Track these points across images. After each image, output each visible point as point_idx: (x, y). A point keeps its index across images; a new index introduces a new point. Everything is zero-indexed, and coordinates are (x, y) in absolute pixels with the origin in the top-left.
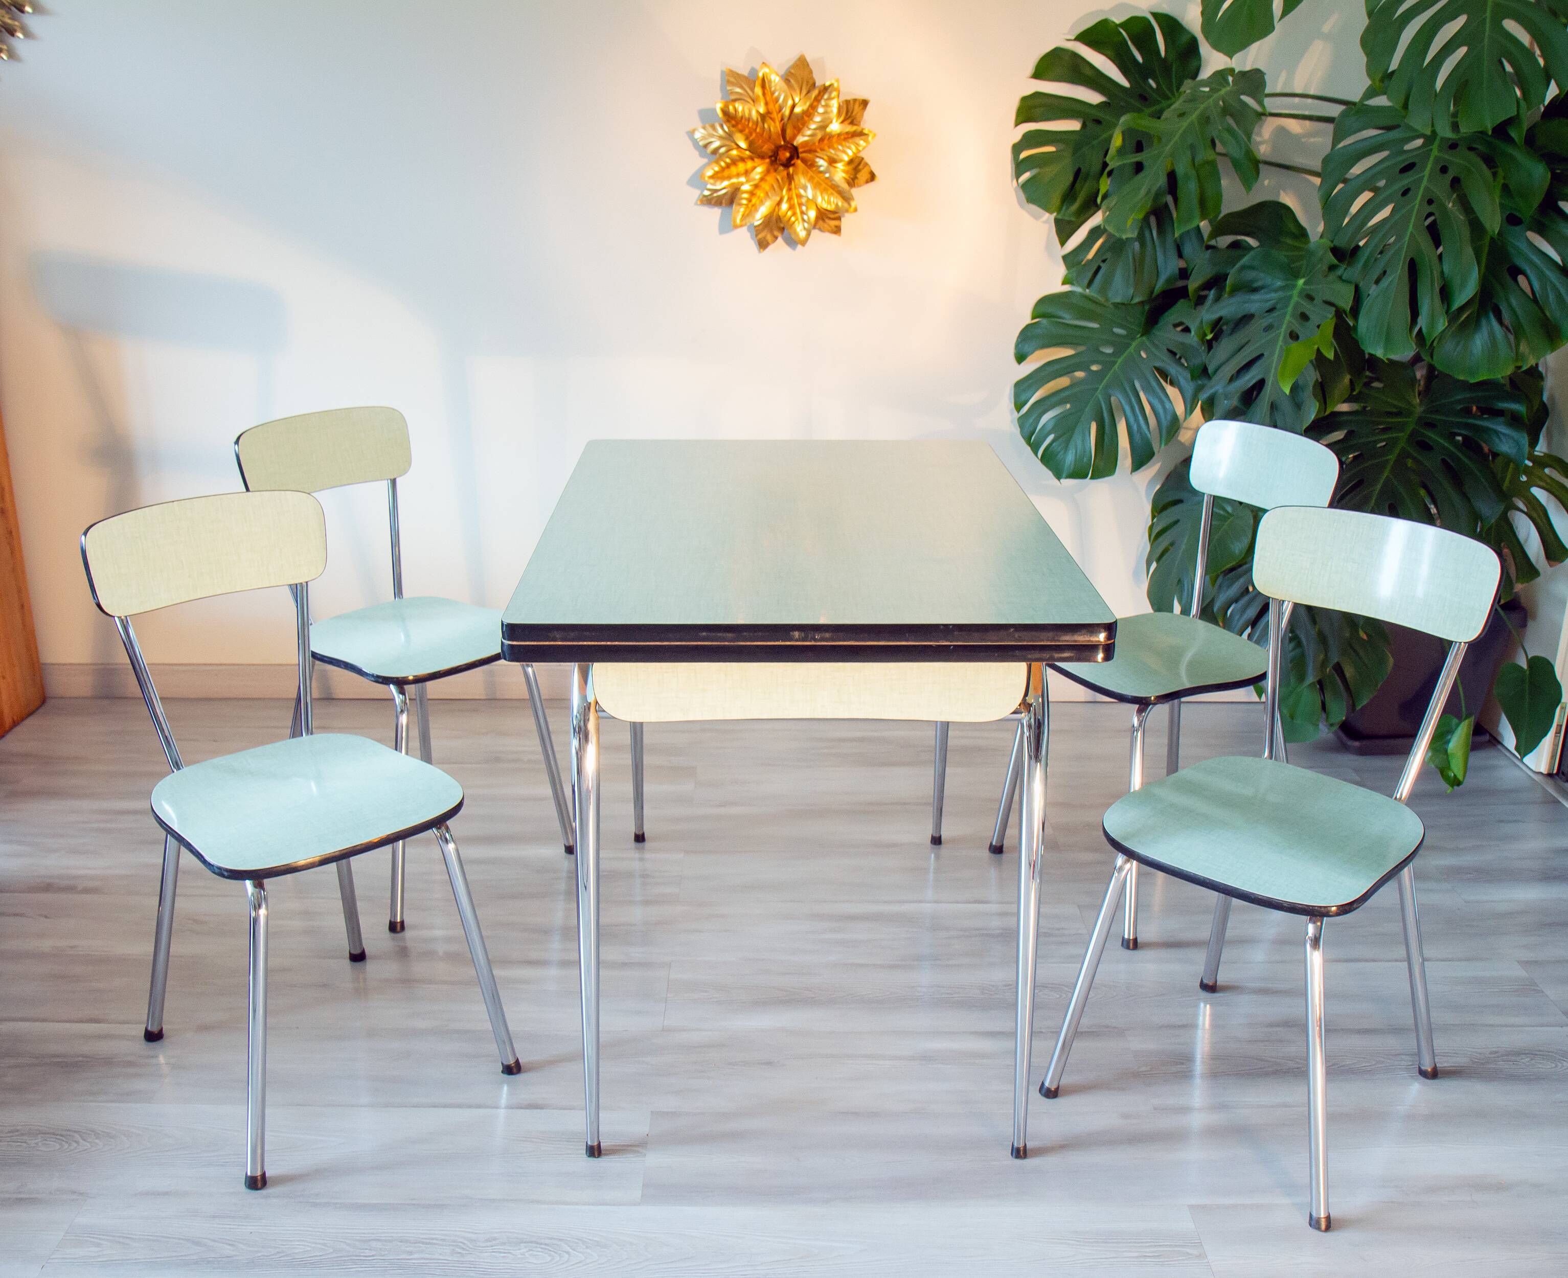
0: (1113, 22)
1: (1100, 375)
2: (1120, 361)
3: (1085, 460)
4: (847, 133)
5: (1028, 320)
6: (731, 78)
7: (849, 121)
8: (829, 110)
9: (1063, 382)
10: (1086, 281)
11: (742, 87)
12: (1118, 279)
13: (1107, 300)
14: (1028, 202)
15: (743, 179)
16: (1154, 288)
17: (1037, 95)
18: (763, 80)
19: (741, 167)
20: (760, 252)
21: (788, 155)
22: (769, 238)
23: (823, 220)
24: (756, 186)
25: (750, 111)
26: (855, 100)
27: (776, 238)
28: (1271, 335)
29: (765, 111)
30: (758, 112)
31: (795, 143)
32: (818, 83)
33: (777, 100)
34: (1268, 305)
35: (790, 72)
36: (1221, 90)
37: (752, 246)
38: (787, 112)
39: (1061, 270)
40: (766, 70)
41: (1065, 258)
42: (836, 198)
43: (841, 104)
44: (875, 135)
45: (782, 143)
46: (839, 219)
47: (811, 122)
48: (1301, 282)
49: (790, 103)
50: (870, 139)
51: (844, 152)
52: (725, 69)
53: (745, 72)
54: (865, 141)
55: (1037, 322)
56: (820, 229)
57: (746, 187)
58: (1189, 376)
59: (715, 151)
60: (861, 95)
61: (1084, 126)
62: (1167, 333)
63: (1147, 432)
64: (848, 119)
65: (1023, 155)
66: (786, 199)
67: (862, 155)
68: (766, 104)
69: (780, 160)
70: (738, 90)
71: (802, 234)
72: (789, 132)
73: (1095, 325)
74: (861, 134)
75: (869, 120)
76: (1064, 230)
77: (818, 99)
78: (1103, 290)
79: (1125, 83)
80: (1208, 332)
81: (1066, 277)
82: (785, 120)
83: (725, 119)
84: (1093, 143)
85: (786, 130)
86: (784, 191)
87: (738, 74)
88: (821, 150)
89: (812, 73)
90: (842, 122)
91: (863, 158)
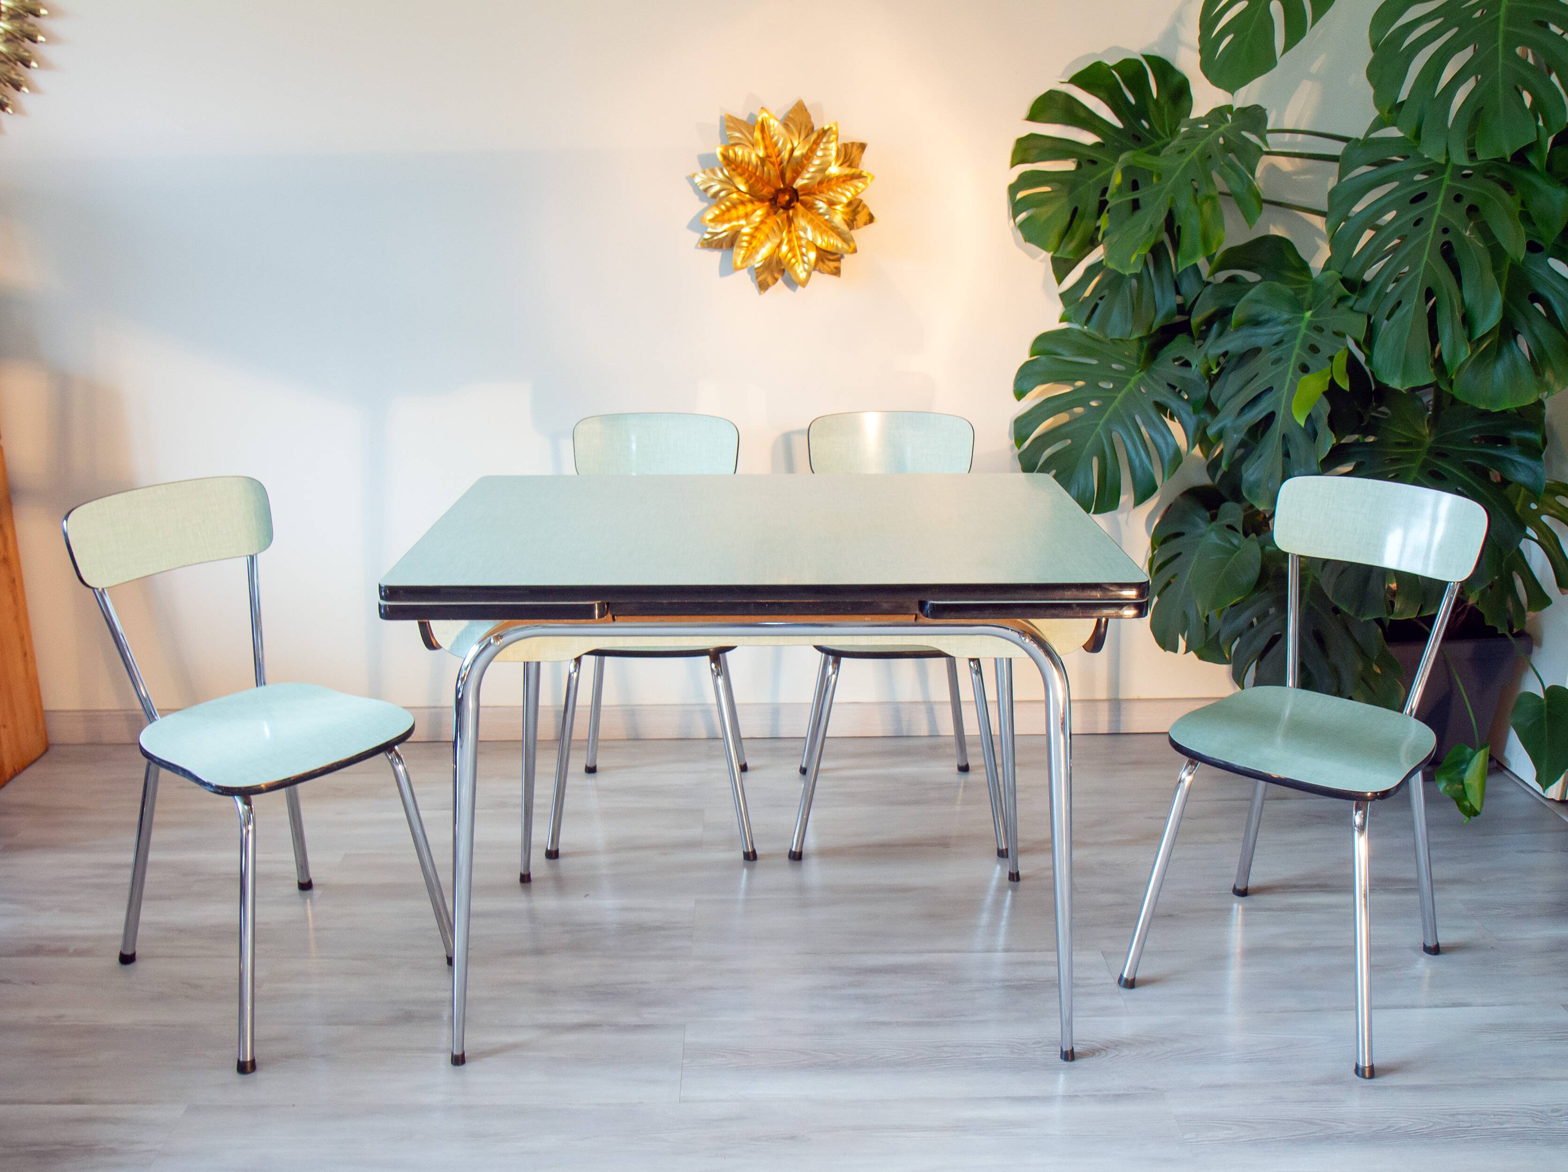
0: (1106, 64)
1: (1100, 410)
2: (1120, 396)
3: (1088, 494)
4: (846, 175)
5: (1026, 358)
6: (730, 123)
7: (848, 164)
8: (828, 153)
9: (1063, 418)
10: (1084, 319)
11: (741, 132)
12: (1116, 316)
13: (1106, 336)
14: (1025, 241)
15: (743, 222)
16: (1153, 322)
17: (1032, 137)
18: (762, 124)
19: (741, 210)
20: (760, 294)
21: (787, 197)
22: (770, 280)
23: (823, 262)
24: (757, 229)
25: (750, 155)
26: (853, 144)
27: (776, 280)
28: (1280, 368)
29: (765, 155)
30: (757, 156)
31: (795, 186)
32: (817, 128)
33: (776, 144)
34: (1276, 338)
35: (789, 117)
36: (1220, 126)
37: (753, 287)
38: (786, 155)
39: (1059, 308)
40: (765, 115)
41: (1062, 296)
42: (836, 239)
43: (840, 147)
44: (873, 177)
45: (782, 186)
46: (839, 260)
47: (810, 165)
48: (1308, 314)
49: (789, 146)
50: (869, 181)
51: (843, 194)
52: (723, 115)
53: (744, 118)
54: (864, 183)
55: (1036, 359)
56: (820, 271)
57: (746, 230)
58: (1190, 409)
59: (715, 195)
60: (859, 139)
61: (1079, 165)
62: (1168, 368)
63: (1150, 467)
64: (846, 162)
65: (1020, 195)
66: (785, 242)
67: (860, 197)
68: (766, 148)
69: (779, 203)
70: (738, 135)
71: (803, 275)
72: (788, 175)
73: (1095, 362)
74: (859, 176)
75: (867, 163)
76: (1061, 268)
77: (816, 143)
78: (1101, 327)
79: (1118, 124)
80: (1214, 367)
81: (1063, 315)
82: (785, 163)
83: (725, 163)
84: (1091, 182)
85: (785, 174)
86: (784, 234)
87: (737, 120)
88: (820, 192)
89: (810, 118)
90: (840, 165)
91: (861, 201)
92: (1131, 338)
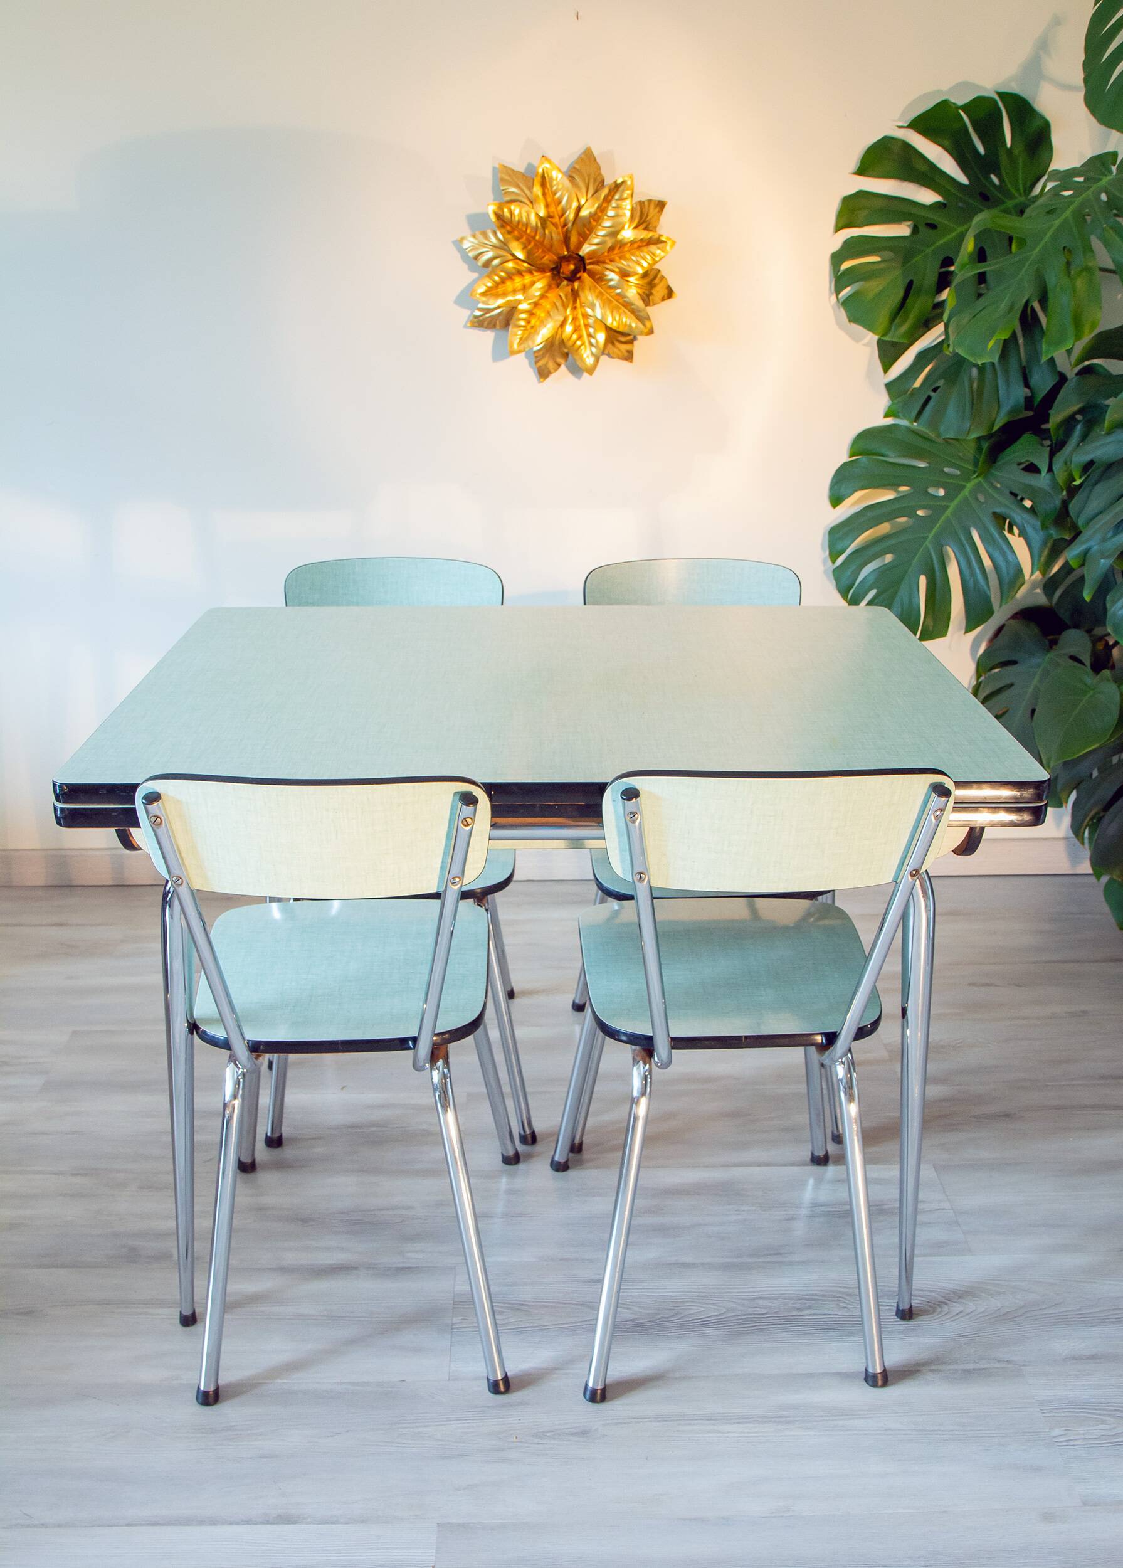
0: (954, 104)
1: (930, 521)
2: (953, 505)
3: (913, 619)
4: (642, 240)
5: (844, 458)
6: (505, 175)
7: (644, 225)
8: (621, 212)
9: (885, 528)
10: (914, 414)
11: (518, 187)
12: (951, 412)
13: (939, 435)
14: (850, 321)
15: (520, 297)
16: (995, 421)
17: (861, 194)
18: (543, 177)
19: (518, 282)
20: (540, 382)
21: (572, 267)
22: (551, 365)
23: (613, 344)
24: (536, 304)
25: (529, 214)
26: (650, 201)
27: (559, 365)
29: (546, 214)
30: (537, 214)
31: (581, 253)
32: (609, 181)
33: (559, 202)
35: (575, 168)
36: (1100, 180)
37: (531, 375)
38: (570, 215)
39: (883, 401)
40: (547, 165)
41: (888, 386)
42: (630, 317)
43: (635, 206)
44: (674, 243)
45: (566, 253)
46: (632, 342)
47: (600, 227)
49: (575, 205)
50: (668, 248)
51: (638, 263)
52: (497, 166)
53: (522, 169)
54: (663, 250)
55: (857, 459)
56: (609, 355)
57: (524, 306)
58: (1038, 523)
59: (487, 264)
60: (657, 196)
61: (915, 230)
62: (1009, 472)
63: (986, 588)
64: (643, 223)
65: (846, 265)
66: (570, 320)
67: (657, 266)
68: (547, 206)
69: (563, 273)
70: (514, 189)
71: (590, 361)
72: (574, 239)
73: (922, 465)
74: (658, 241)
75: (666, 225)
76: (889, 353)
77: (607, 200)
78: (934, 424)
79: (963, 179)
80: (1076, 476)
81: (890, 407)
82: (570, 225)
83: (499, 224)
84: (929, 250)
85: (569, 238)
86: (568, 312)
87: (513, 171)
88: (611, 261)
89: (600, 169)
90: (635, 228)
91: (659, 271)
92: (968, 438)
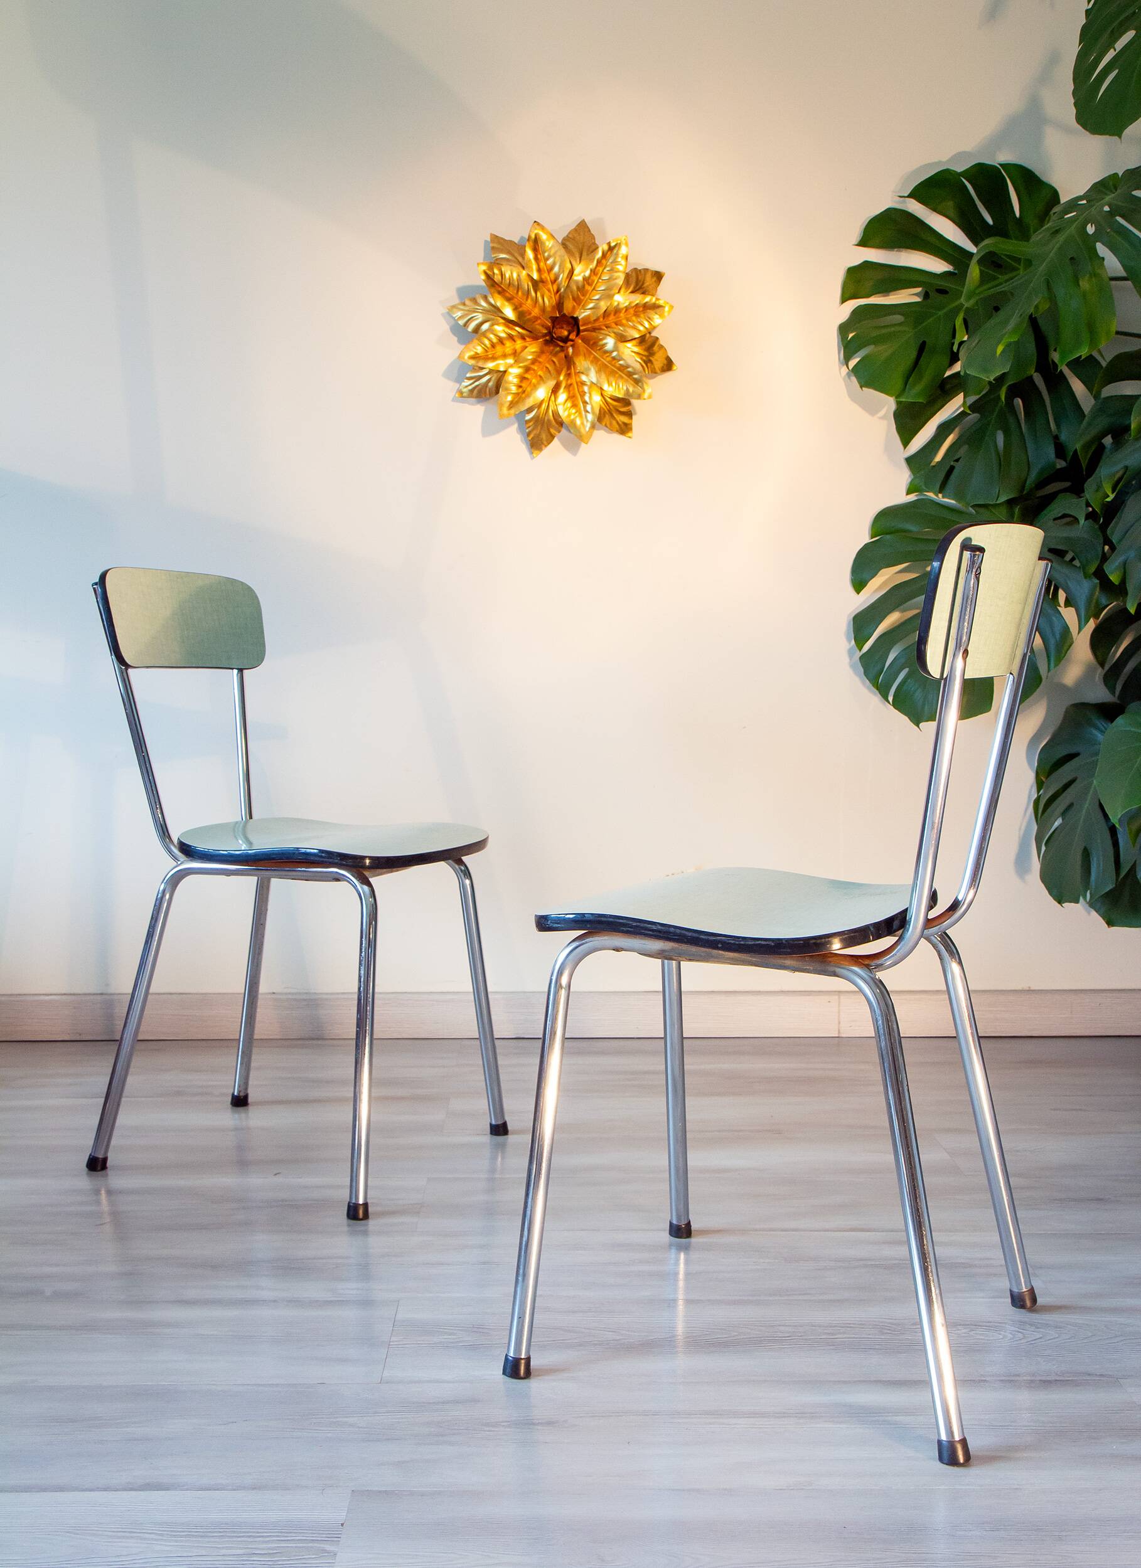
0: (956, 171)
4: (638, 306)
5: (866, 539)
6: (498, 244)
7: (641, 291)
8: (615, 276)
10: (937, 485)
11: (509, 253)
12: (977, 479)
13: (965, 502)
14: (861, 387)
15: (510, 361)
16: (1026, 480)
17: (867, 265)
18: (536, 242)
19: (510, 346)
20: (533, 458)
21: (566, 331)
22: (544, 436)
23: (610, 413)
24: (528, 369)
25: (520, 276)
26: (646, 270)
27: (553, 437)
29: (538, 277)
30: (529, 277)
31: (575, 318)
32: (603, 246)
33: (550, 269)
35: (569, 238)
36: (1103, 197)
37: (522, 448)
38: (564, 279)
39: (904, 476)
40: (539, 231)
41: (909, 461)
42: (626, 381)
43: (630, 270)
44: (672, 307)
45: (559, 316)
46: (629, 414)
47: (594, 291)
49: (568, 270)
50: (666, 313)
51: (634, 328)
52: (490, 235)
53: (514, 238)
54: (661, 316)
55: (878, 539)
56: (606, 425)
57: (515, 371)
59: (477, 329)
60: (654, 266)
61: (926, 296)
64: (638, 290)
65: (853, 335)
67: (654, 334)
68: (539, 270)
69: (556, 338)
70: (505, 255)
71: (585, 430)
72: (568, 304)
75: (664, 293)
76: (908, 427)
77: (601, 263)
78: (960, 492)
79: (971, 247)
80: (1109, 493)
81: (911, 482)
82: (562, 290)
83: (489, 286)
84: (941, 313)
85: (564, 302)
86: (562, 378)
87: (505, 240)
88: (606, 327)
89: (594, 239)
90: (632, 292)
91: (657, 338)
92: (998, 502)
